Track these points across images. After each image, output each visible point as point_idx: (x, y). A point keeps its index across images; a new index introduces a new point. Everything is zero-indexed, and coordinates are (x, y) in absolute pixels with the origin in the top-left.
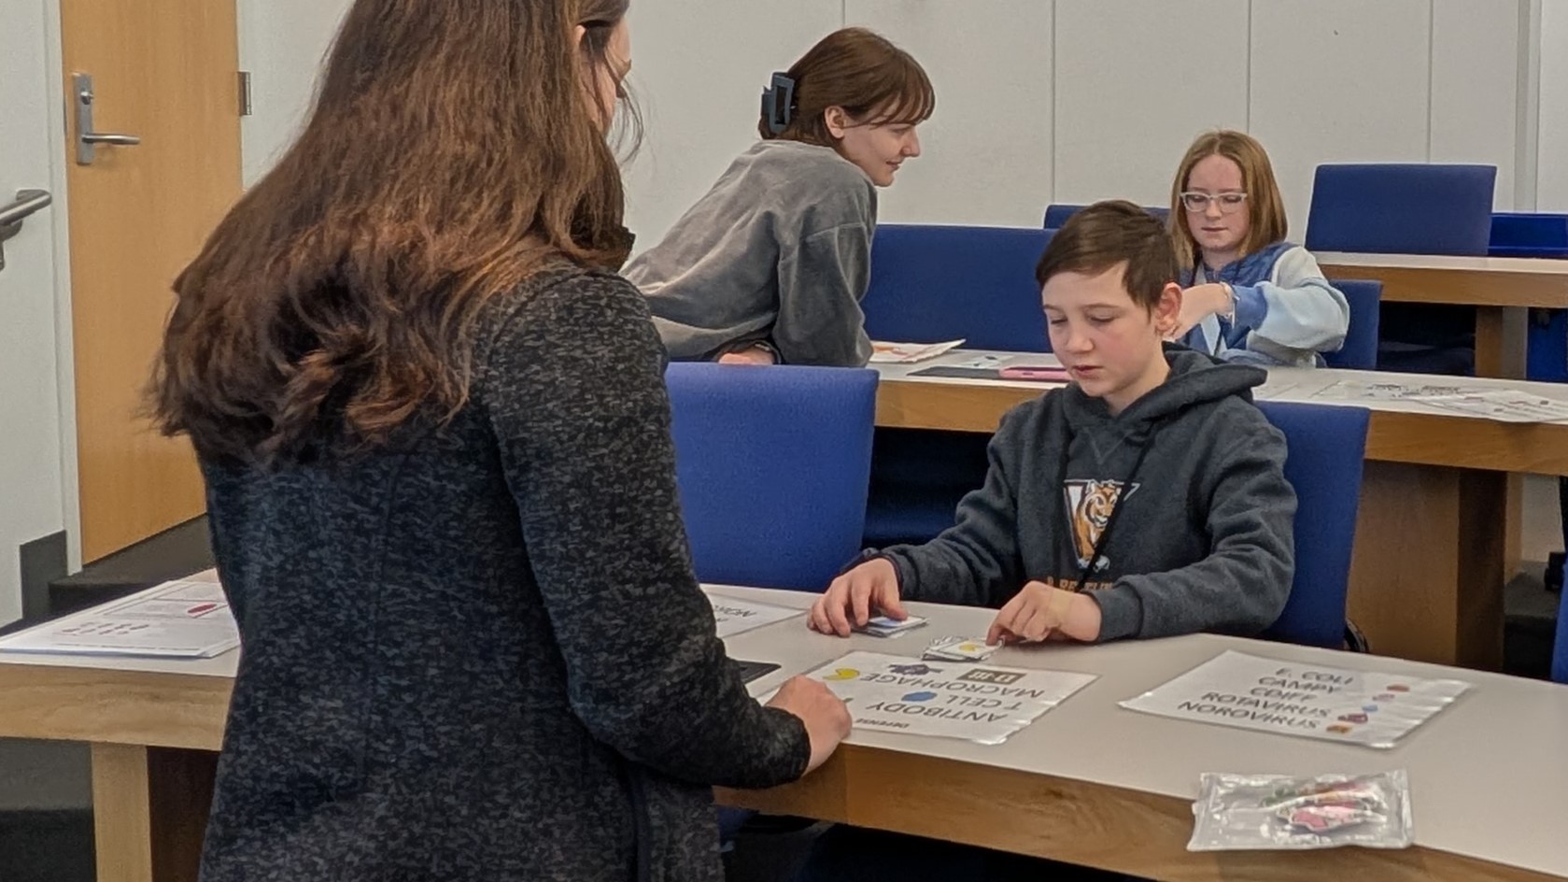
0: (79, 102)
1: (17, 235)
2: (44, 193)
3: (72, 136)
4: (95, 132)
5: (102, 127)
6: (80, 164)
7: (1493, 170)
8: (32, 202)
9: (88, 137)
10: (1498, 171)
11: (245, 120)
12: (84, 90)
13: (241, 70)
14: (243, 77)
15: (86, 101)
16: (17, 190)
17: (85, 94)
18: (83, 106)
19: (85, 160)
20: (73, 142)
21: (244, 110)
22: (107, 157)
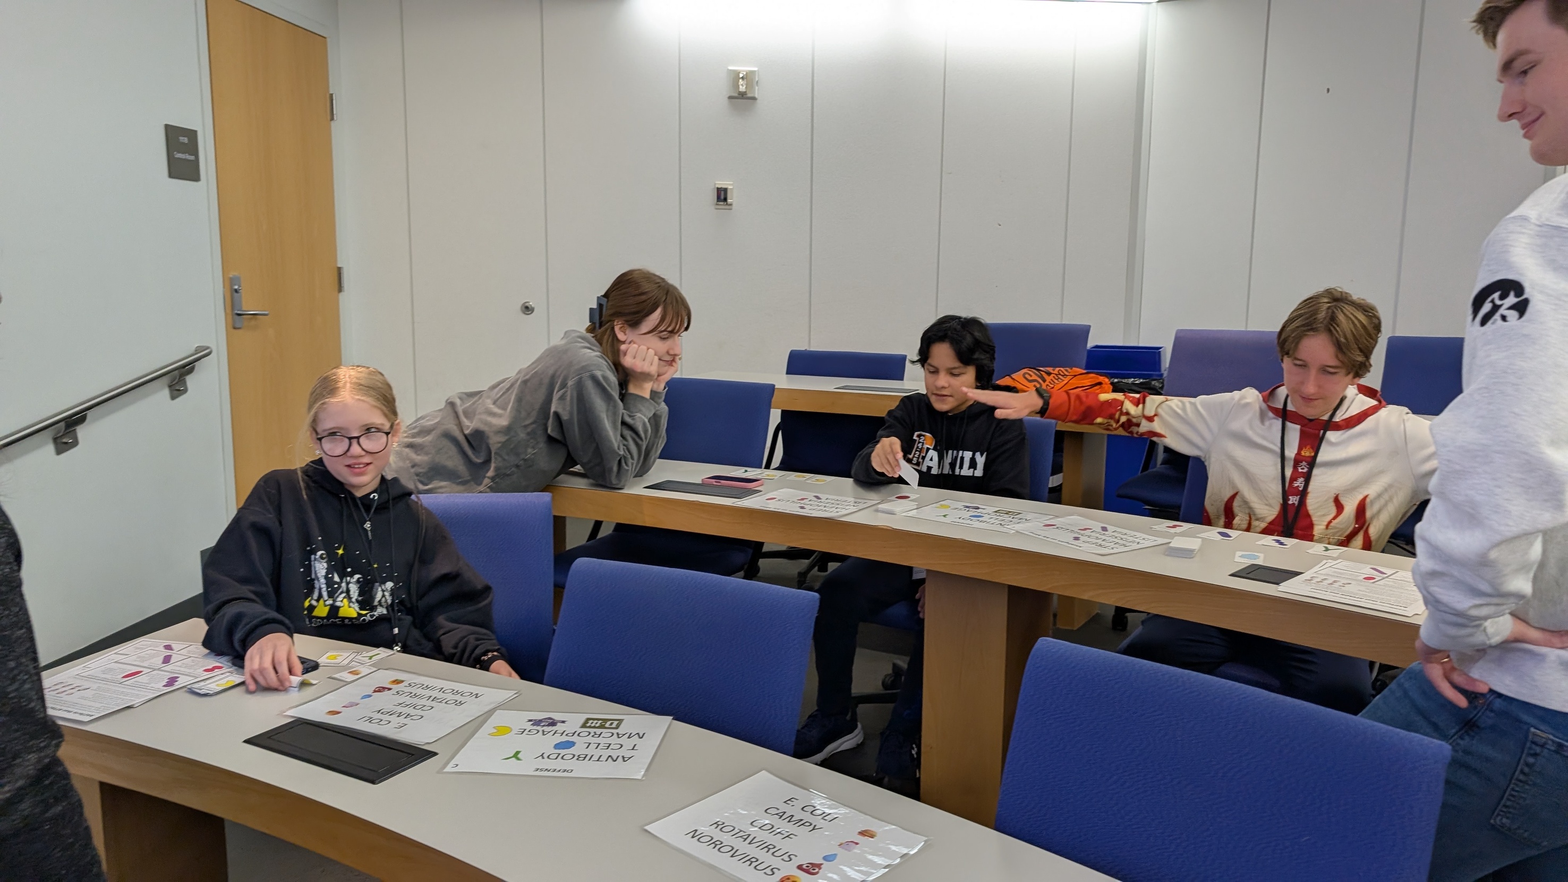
0: (233, 293)
1: (192, 374)
2: (208, 348)
3: (229, 311)
4: (244, 309)
5: (249, 305)
6: (235, 328)
7: (1090, 326)
8: (203, 353)
9: (239, 312)
10: (1091, 329)
11: (341, 295)
12: (235, 285)
13: (339, 266)
14: (339, 269)
15: (236, 291)
16: (196, 346)
17: (236, 287)
18: (236, 294)
19: (237, 326)
20: (230, 317)
21: (340, 289)
22: (253, 323)
